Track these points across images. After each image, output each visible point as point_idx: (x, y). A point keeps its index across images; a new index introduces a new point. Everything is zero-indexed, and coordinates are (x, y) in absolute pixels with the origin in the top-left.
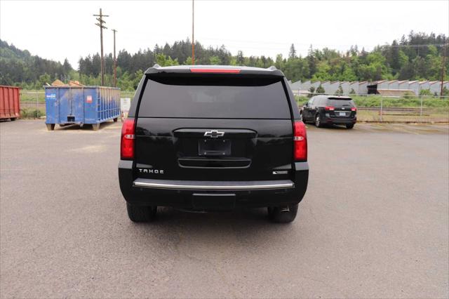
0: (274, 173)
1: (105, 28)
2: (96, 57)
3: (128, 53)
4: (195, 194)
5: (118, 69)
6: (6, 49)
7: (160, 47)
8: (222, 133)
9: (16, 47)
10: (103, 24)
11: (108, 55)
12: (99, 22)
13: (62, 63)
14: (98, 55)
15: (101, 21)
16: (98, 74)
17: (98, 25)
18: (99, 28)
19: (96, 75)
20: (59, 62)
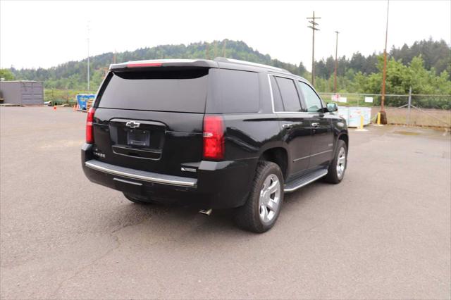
0: (183, 169)
1: (317, 30)
2: (330, 60)
3: (362, 55)
4: (115, 179)
5: (351, 71)
6: (252, 54)
7: (397, 48)
8: (138, 123)
9: (260, 52)
10: (316, 27)
11: (342, 56)
12: (312, 25)
13: (298, 66)
14: (332, 57)
15: (314, 24)
16: (329, 77)
17: (310, 27)
18: (312, 30)
19: (327, 77)
20: (295, 66)
